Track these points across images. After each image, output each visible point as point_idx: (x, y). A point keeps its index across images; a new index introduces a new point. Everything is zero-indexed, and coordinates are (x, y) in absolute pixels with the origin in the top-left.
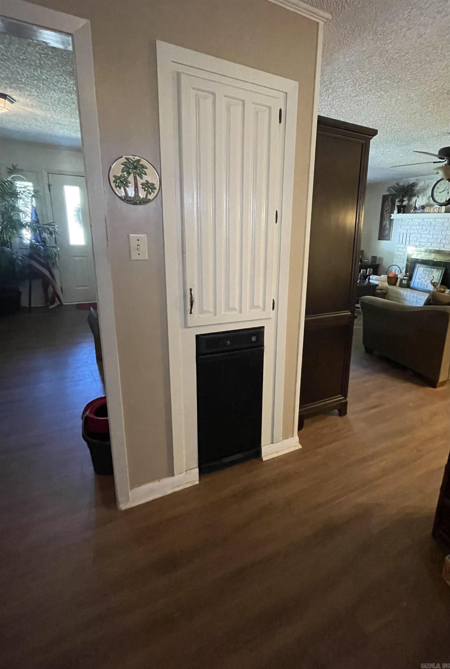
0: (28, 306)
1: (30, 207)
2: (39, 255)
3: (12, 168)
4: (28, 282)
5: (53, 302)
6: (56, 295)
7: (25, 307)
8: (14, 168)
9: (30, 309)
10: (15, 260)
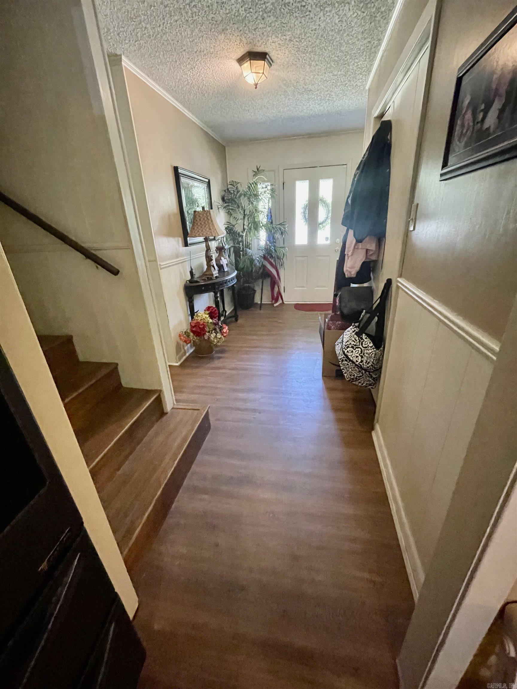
0: (259, 302)
1: (267, 207)
2: (272, 257)
3: (256, 170)
4: (260, 281)
5: (277, 301)
6: (279, 294)
7: (257, 303)
8: (258, 170)
9: (261, 305)
10: (254, 261)
